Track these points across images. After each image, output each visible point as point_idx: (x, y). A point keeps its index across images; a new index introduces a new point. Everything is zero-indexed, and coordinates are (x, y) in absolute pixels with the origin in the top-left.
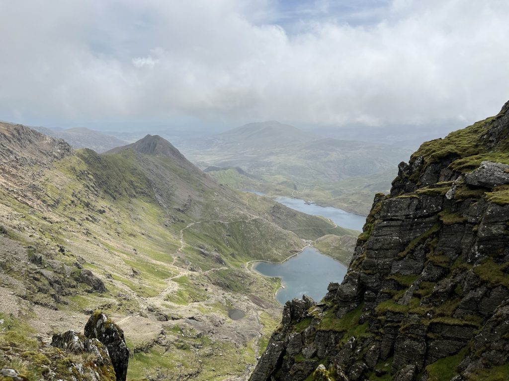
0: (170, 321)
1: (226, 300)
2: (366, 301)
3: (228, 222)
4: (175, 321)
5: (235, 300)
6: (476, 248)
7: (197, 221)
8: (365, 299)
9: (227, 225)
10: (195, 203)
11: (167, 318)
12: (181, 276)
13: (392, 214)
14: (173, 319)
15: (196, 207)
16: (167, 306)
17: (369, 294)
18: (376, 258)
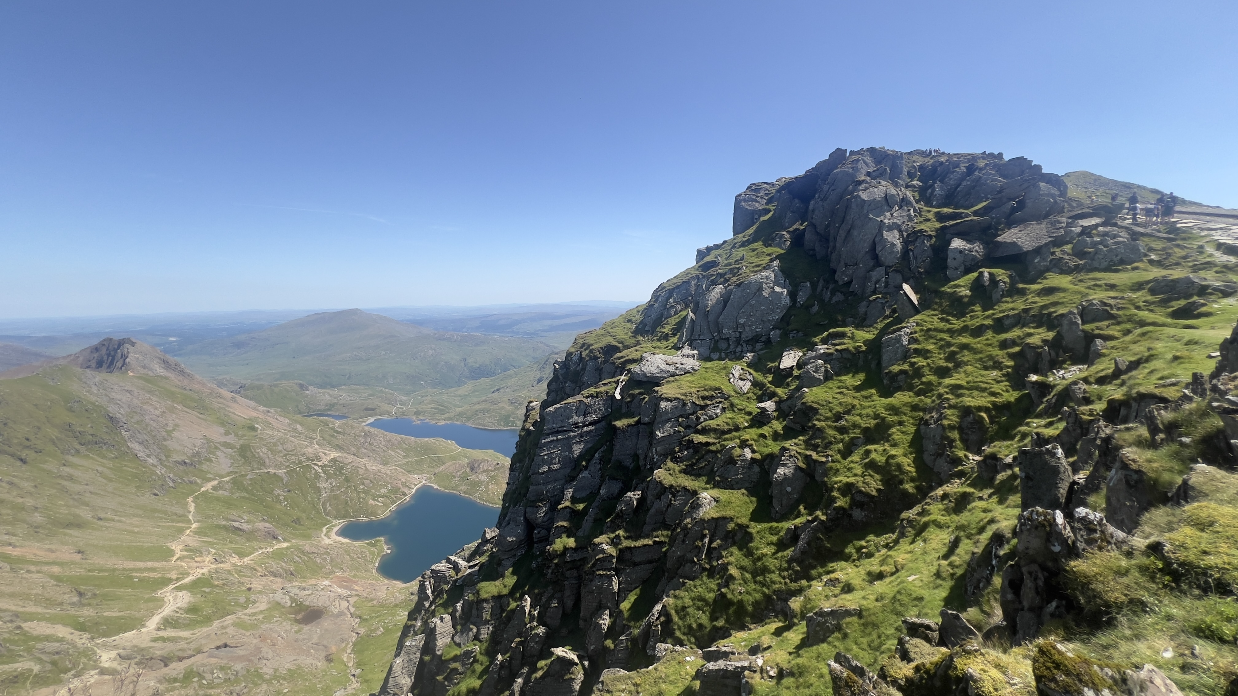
0: (173, 665)
1: (291, 597)
2: (536, 543)
3: (283, 469)
4: (185, 661)
5: (307, 592)
6: (654, 450)
7: (222, 477)
8: (535, 540)
9: (284, 475)
10: (216, 448)
11: (166, 661)
12: (194, 578)
13: (559, 425)
14: (181, 659)
15: (218, 453)
16: (164, 640)
17: (539, 533)
18: (543, 484)
